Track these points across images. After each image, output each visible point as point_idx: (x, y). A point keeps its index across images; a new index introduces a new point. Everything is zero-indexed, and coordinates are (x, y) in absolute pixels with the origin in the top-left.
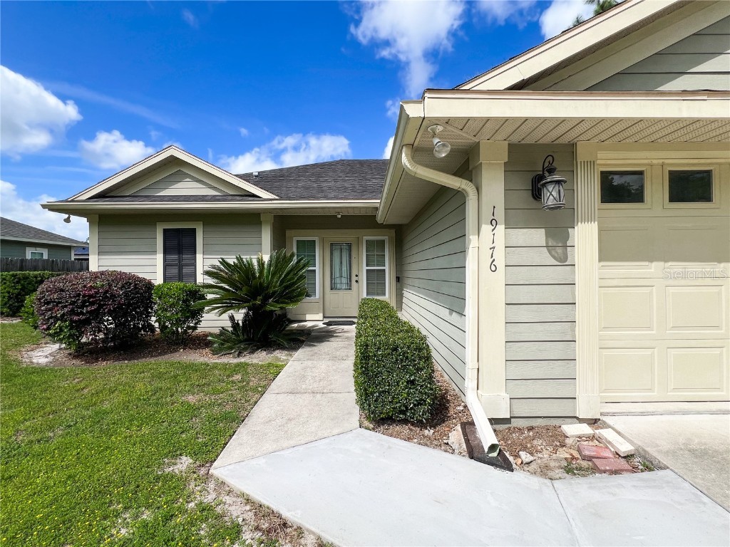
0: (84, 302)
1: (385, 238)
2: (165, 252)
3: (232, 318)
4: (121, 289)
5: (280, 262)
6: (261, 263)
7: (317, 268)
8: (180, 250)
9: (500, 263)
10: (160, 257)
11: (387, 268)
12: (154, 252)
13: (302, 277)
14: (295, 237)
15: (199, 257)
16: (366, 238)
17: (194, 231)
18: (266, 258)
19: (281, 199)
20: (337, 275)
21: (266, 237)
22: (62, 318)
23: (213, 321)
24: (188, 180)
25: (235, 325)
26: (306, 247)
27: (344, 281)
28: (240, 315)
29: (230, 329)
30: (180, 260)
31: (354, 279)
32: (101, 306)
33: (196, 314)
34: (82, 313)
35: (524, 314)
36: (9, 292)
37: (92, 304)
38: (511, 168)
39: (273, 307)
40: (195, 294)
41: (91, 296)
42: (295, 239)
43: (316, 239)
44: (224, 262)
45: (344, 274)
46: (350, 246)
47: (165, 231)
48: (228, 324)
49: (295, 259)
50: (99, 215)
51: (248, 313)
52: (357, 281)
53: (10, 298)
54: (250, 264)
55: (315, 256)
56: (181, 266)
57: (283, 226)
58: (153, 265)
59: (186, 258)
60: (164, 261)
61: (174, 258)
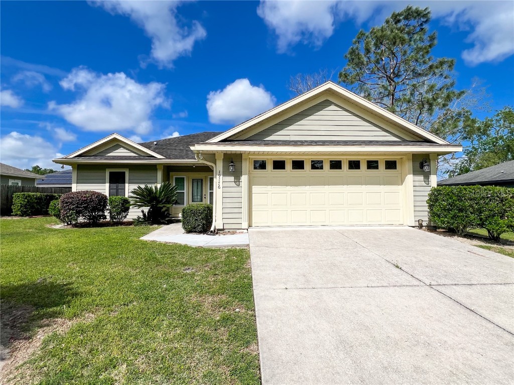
0: (82, 203)
2: (110, 183)
3: (143, 211)
4: (96, 198)
5: (164, 187)
6: (156, 188)
7: (185, 191)
8: (117, 182)
9: (221, 186)
10: (107, 185)
12: (105, 183)
13: (175, 194)
14: (174, 176)
15: (127, 185)
16: (210, 177)
17: (124, 173)
18: (159, 186)
19: (167, 158)
20: (196, 194)
21: (160, 175)
22: (73, 209)
23: (134, 213)
24: (122, 148)
25: (144, 215)
26: (180, 181)
27: (199, 197)
28: (146, 209)
29: (142, 217)
30: (117, 187)
31: (204, 196)
32: (88, 205)
33: (126, 210)
34: (81, 207)
35: (227, 200)
36: (21, 203)
37: (85, 204)
39: (161, 205)
41: (85, 200)
42: (174, 177)
43: (185, 177)
44: (139, 187)
45: (199, 194)
46: (202, 180)
47: (110, 173)
48: (141, 215)
49: (173, 186)
50: (78, 165)
51: (150, 209)
52: (205, 198)
53: (21, 206)
55: (184, 185)
56: (117, 190)
57: (169, 169)
58: (104, 189)
59: (120, 186)
60: (110, 187)
61: (114, 186)
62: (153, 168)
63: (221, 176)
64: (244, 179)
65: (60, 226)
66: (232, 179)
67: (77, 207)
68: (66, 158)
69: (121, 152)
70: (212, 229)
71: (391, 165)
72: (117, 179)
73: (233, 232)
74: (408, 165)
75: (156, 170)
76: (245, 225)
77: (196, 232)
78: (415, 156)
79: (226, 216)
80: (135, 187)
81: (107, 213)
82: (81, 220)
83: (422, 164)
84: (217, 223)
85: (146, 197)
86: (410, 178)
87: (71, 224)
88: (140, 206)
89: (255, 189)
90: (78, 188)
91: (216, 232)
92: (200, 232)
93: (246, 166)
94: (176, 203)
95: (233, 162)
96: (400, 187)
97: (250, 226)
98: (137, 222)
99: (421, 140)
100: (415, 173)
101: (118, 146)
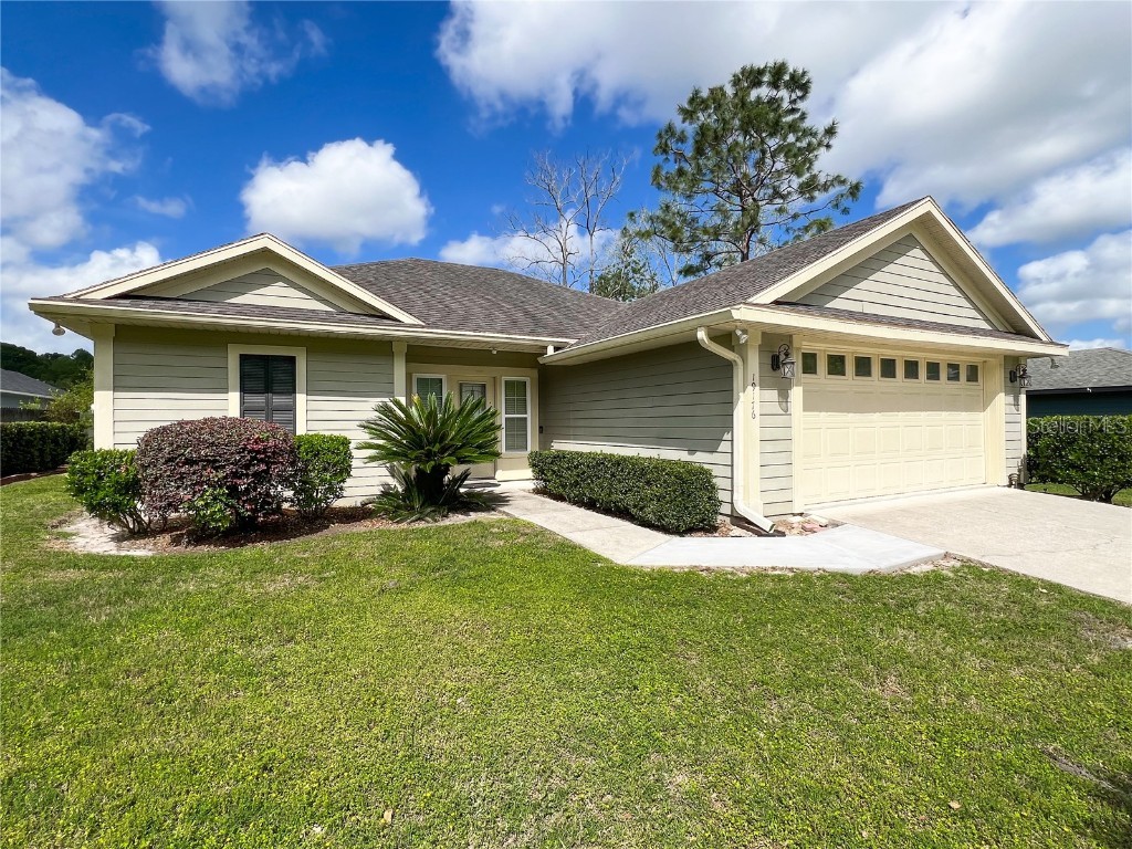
0: (250, 459)
1: (528, 380)
2: (244, 390)
9: (757, 413)
10: (234, 397)
11: (528, 416)
12: (226, 390)
14: (414, 372)
15: (301, 398)
16: (504, 378)
17: (292, 360)
19: (428, 326)
21: (400, 371)
22: (218, 485)
24: (281, 284)
26: (431, 386)
30: (268, 402)
35: (769, 447)
38: (762, 349)
41: (258, 452)
42: (414, 376)
43: (443, 377)
46: (484, 386)
47: (244, 359)
50: (116, 325)
56: (269, 412)
58: (223, 406)
59: (278, 400)
60: (242, 402)
61: (258, 400)
62: (380, 349)
63: (757, 388)
64: (796, 393)
66: (773, 394)
67: (235, 475)
68: (77, 299)
69: (280, 295)
72: (266, 377)
74: (999, 377)
75: (392, 355)
76: (800, 504)
78: (1007, 359)
79: (766, 485)
83: (1014, 374)
84: (748, 504)
86: (1002, 399)
90: (120, 404)
96: (981, 415)
99: (1012, 331)
100: (1006, 390)
101: (268, 278)
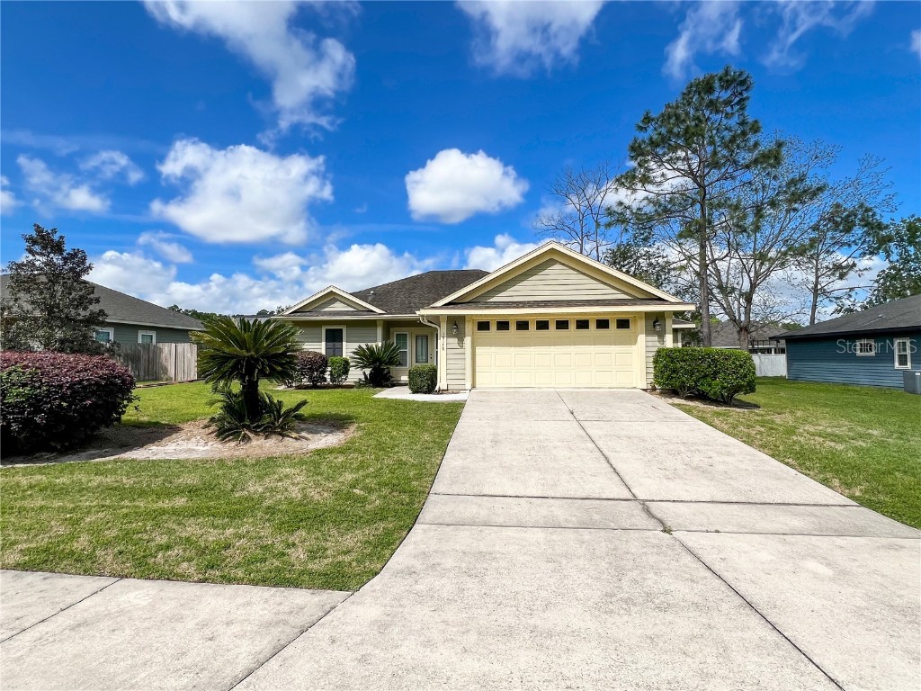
0: (307, 363)
2: (327, 341)
3: (364, 373)
5: (387, 346)
6: (377, 347)
7: (408, 350)
8: (334, 341)
9: (445, 348)
10: (324, 343)
12: (321, 341)
13: (398, 355)
14: (395, 332)
15: (344, 343)
17: (342, 331)
18: (380, 344)
19: (389, 314)
20: (419, 353)
21: (379, 331)
23: (356, 375)
24: (337, 303)
25: (366, 377)
26: (402, 338)
27: (424, 358)
28: (368, 371)
29: (363, 379)
30: (334, 346)
31: (430, 356)
33: (346, 372)
35: (452, 362)
39: (384, 367)
40: (346, 362)
43: (408, 333)
44: (360, 347)
45: (424, 354)
46: (427, 337)
47: (327, 330)
48: (363, 377)
49: (395, 345)
51: (372, 371)
52: (430, 358)
54: (372, 347)
55: (407, 343)
56: (334, 349)
57: (389, 326)
58: (321, 348)
59: (337, 344)
60: (326, 345)
61: (331, 344)
62: (373, 324)
63: (446, 338)
64: (468, 340)
65: (283, 387)
66: (456, 340)
67: (302, 368)
69: (338, 307)
70: (437, 388)
71: (623, 324)
72: (334, 337)
73: (456, 392)
74: (641, 324)
75: (376, 326)
76: (468, 386)
77: (421, 392)
78: (648, 315)
79: (449, 377)
80: (354, 346)
81: (327, 376)
82: (305, 381)
83: (655, 322)
84: (441, 384)
85: (368, 358)
86: (642, 338)
87: (291, 387)
88: (363, 367)
89: (478, 350)
91: (440, 392)
92: (425, 393)
93: (470, 328)
94: (400, 364)
95: (456, 325)
96: (633, 347)
97: (473, 386)
98: (359, 385)
100: (648, 333)
101: (334, 301)
